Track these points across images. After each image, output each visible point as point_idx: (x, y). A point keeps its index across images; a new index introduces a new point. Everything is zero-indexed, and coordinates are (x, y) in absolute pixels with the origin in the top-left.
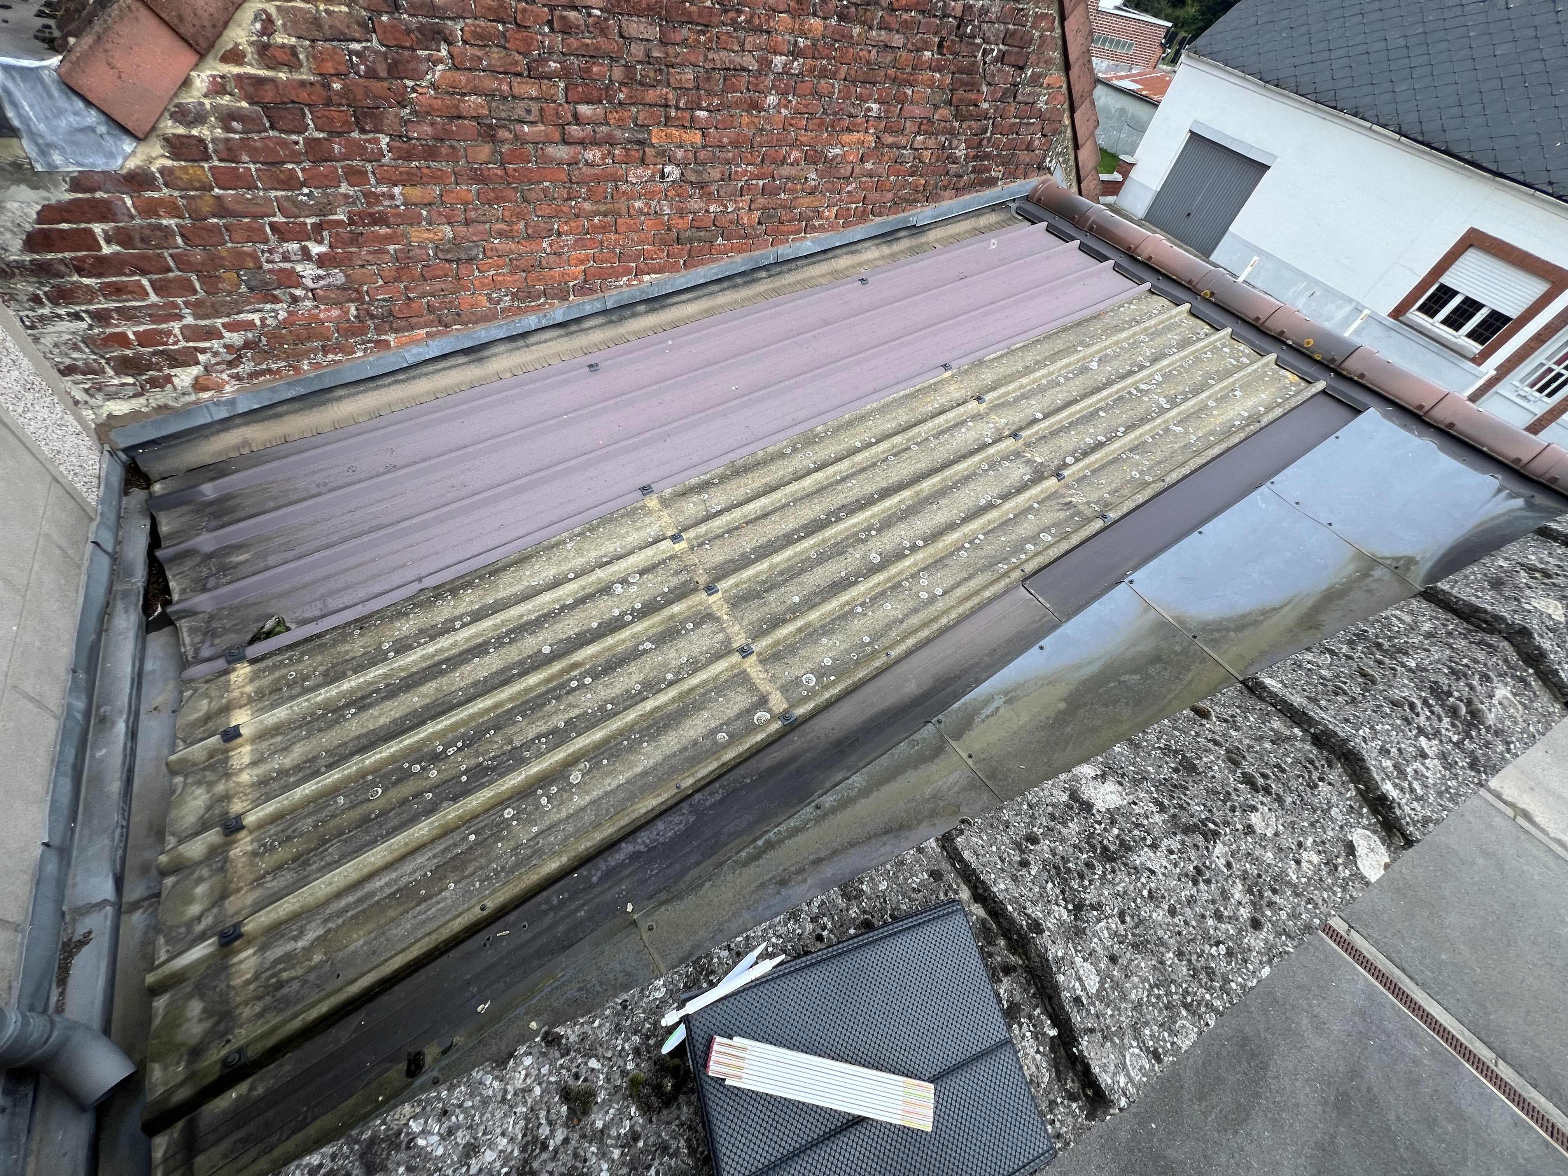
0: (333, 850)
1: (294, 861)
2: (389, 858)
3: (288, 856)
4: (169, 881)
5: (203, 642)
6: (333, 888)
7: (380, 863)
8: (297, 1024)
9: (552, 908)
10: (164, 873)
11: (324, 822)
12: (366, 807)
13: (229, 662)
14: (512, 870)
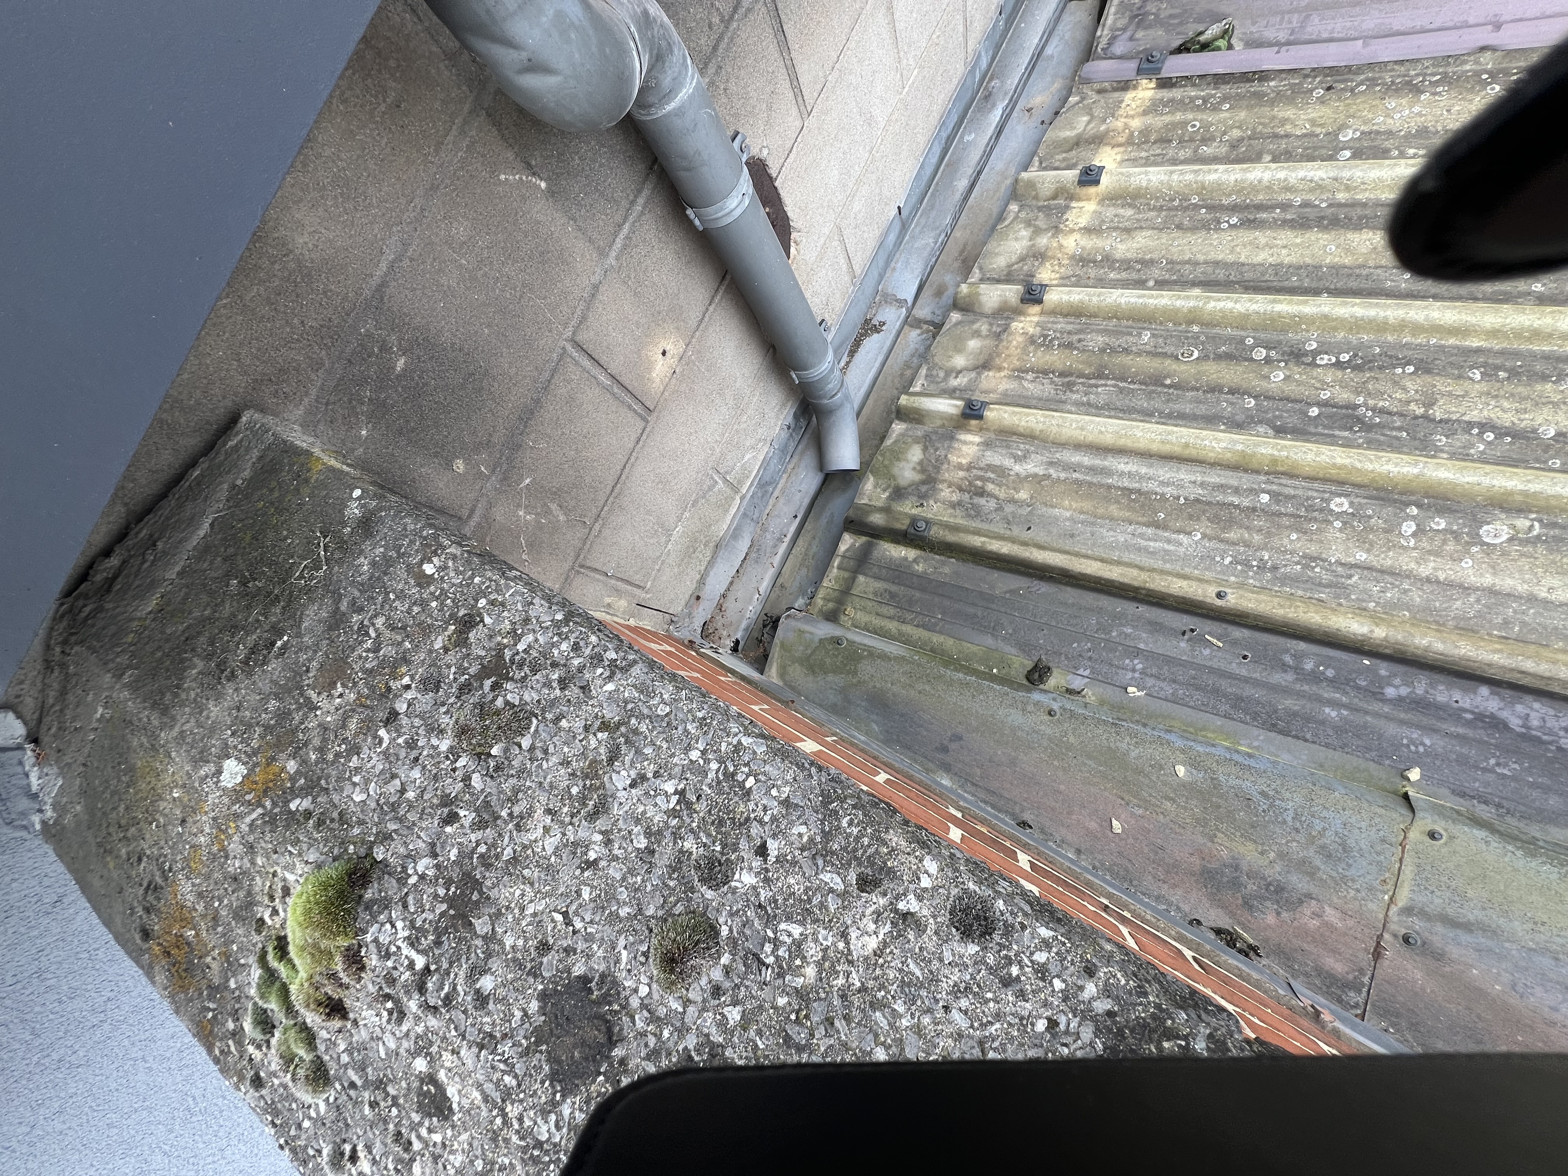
0: (1104, 392)
1: (1062, 375)
2: (1155, 447)
3: (1059, 366)
4: (955, 316)
5: (1124, 29)
6: (1080, 436)
7: (1142, 445)
8: (977, 541)
9: (1297, 669)
10: (956, 305)
11: (1114, 351)
12: (1169, 364)
13: (1139, 71)
14: (1285, 580)
